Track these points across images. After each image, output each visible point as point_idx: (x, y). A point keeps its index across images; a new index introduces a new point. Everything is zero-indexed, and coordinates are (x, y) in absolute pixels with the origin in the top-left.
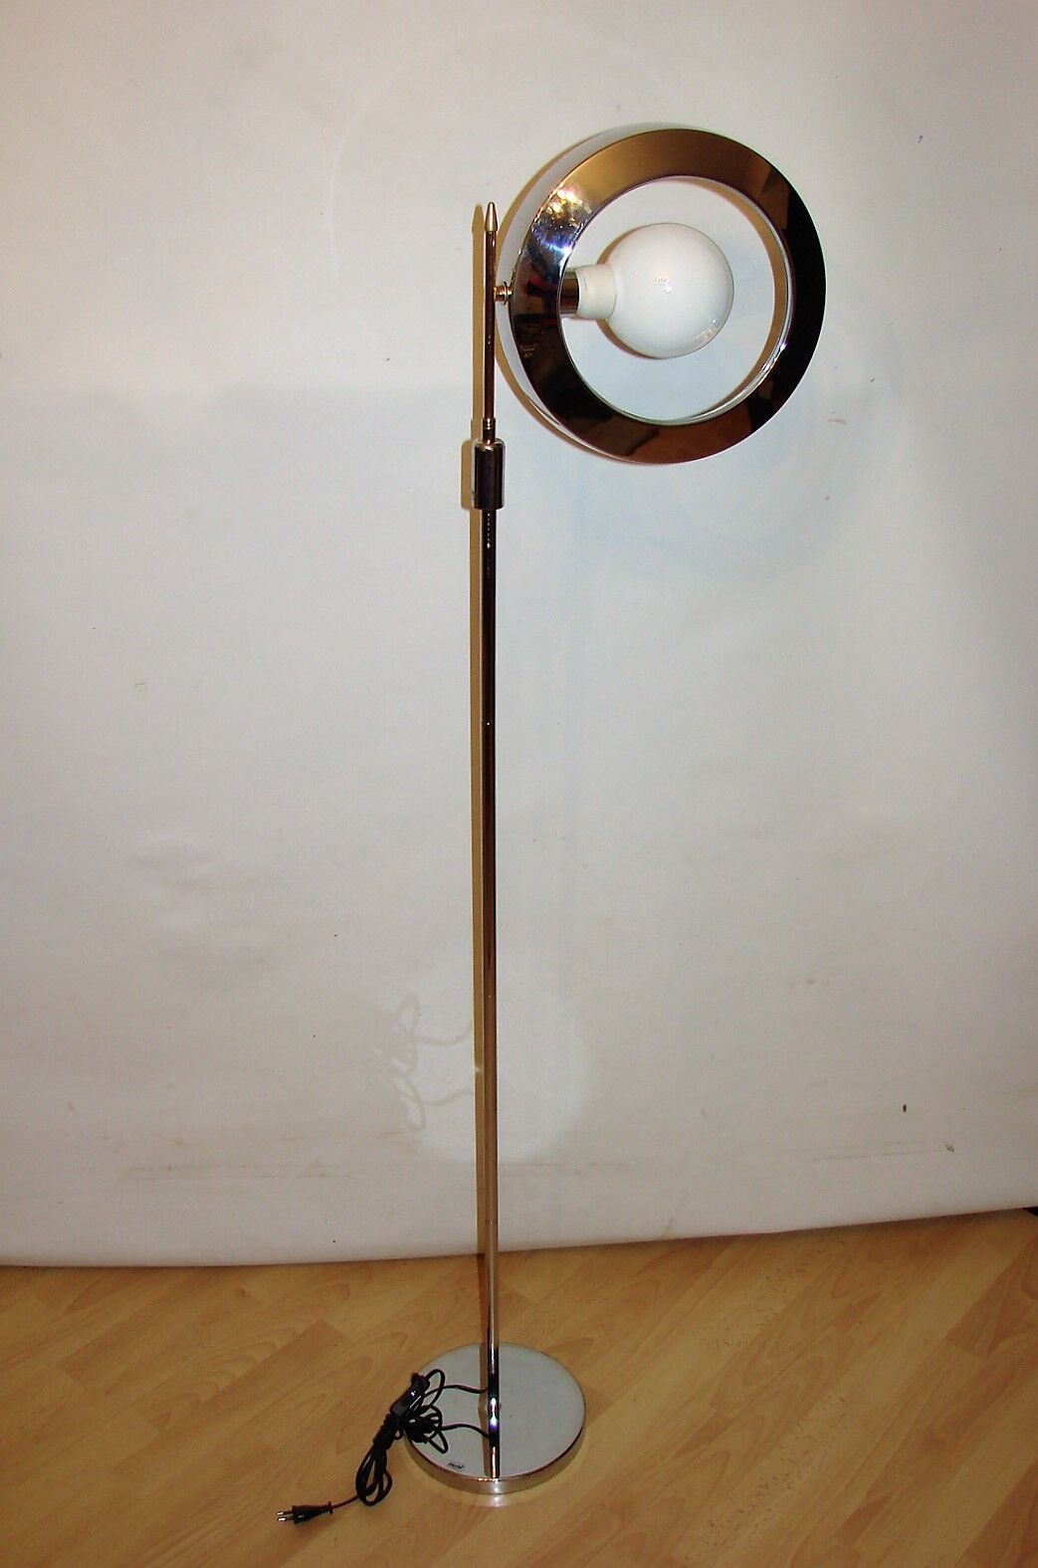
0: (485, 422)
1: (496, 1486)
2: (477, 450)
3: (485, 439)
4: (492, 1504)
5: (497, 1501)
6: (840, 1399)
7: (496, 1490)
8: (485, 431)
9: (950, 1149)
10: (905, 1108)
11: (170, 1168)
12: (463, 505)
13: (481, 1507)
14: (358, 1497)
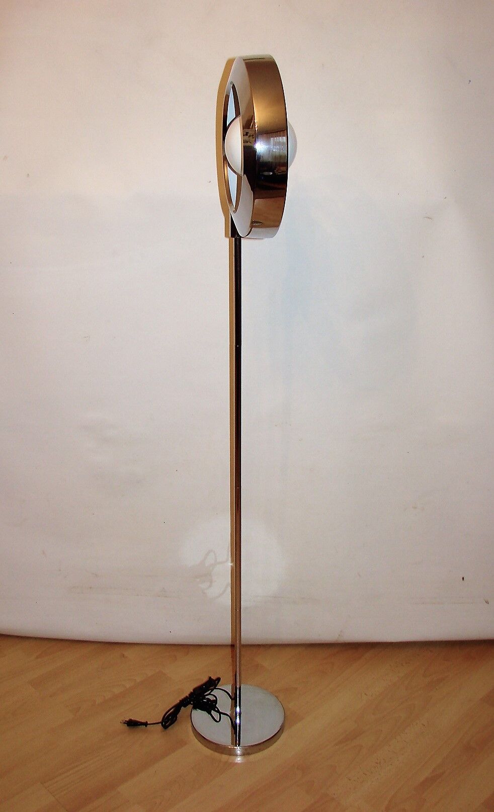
4: (236, 761)
5: (239, 759)
6: (422, 724)
7: (239, 752)
9: (487, 602)
10: (463, 579)
11: (91, 588)
13: (231, 763)
14: (161, 723)
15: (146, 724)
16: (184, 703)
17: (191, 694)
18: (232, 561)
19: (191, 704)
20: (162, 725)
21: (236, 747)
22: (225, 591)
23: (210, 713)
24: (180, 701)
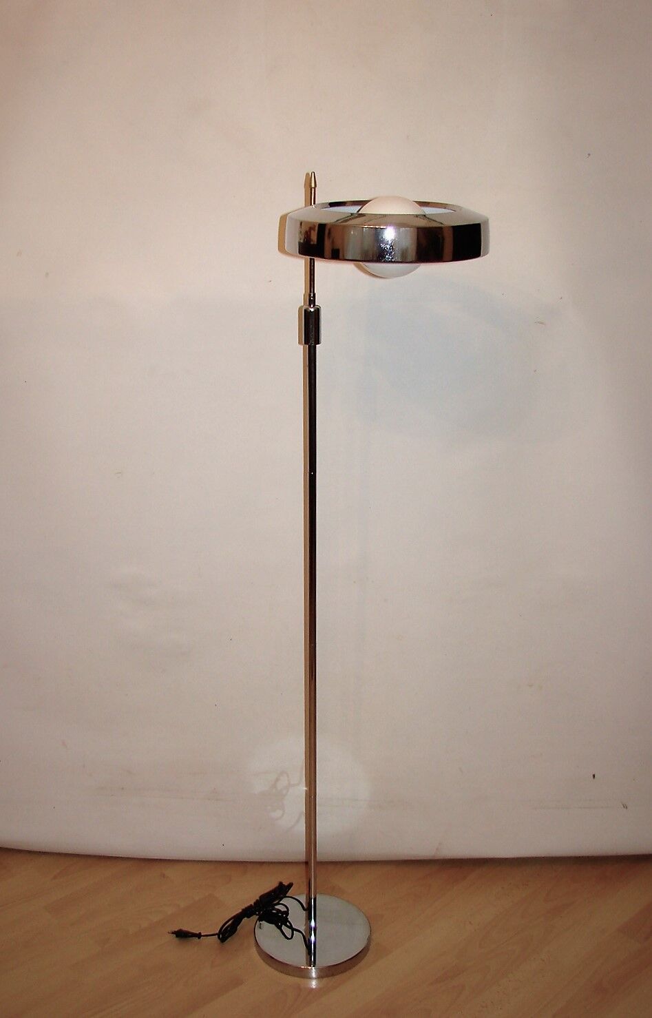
0: (310, 295)
1: (314, 972)
2: (305, 310)
3: (310, 305)
4: (310, 986)
5: (314, 984)
8: (310, 300)
9: (625, 807)
10: (594, 776)
11: (123, 789)
12: (300, 343)
14: (218, 935)
15: (199, 936)
16: (247, 912)
17: (257, 903)
18: (306, 786)
19: (257, 915)
20: (219, 937)
21: (310, 968)
22: (298, 821)
23: (280, 928)
24: (243, 910)
